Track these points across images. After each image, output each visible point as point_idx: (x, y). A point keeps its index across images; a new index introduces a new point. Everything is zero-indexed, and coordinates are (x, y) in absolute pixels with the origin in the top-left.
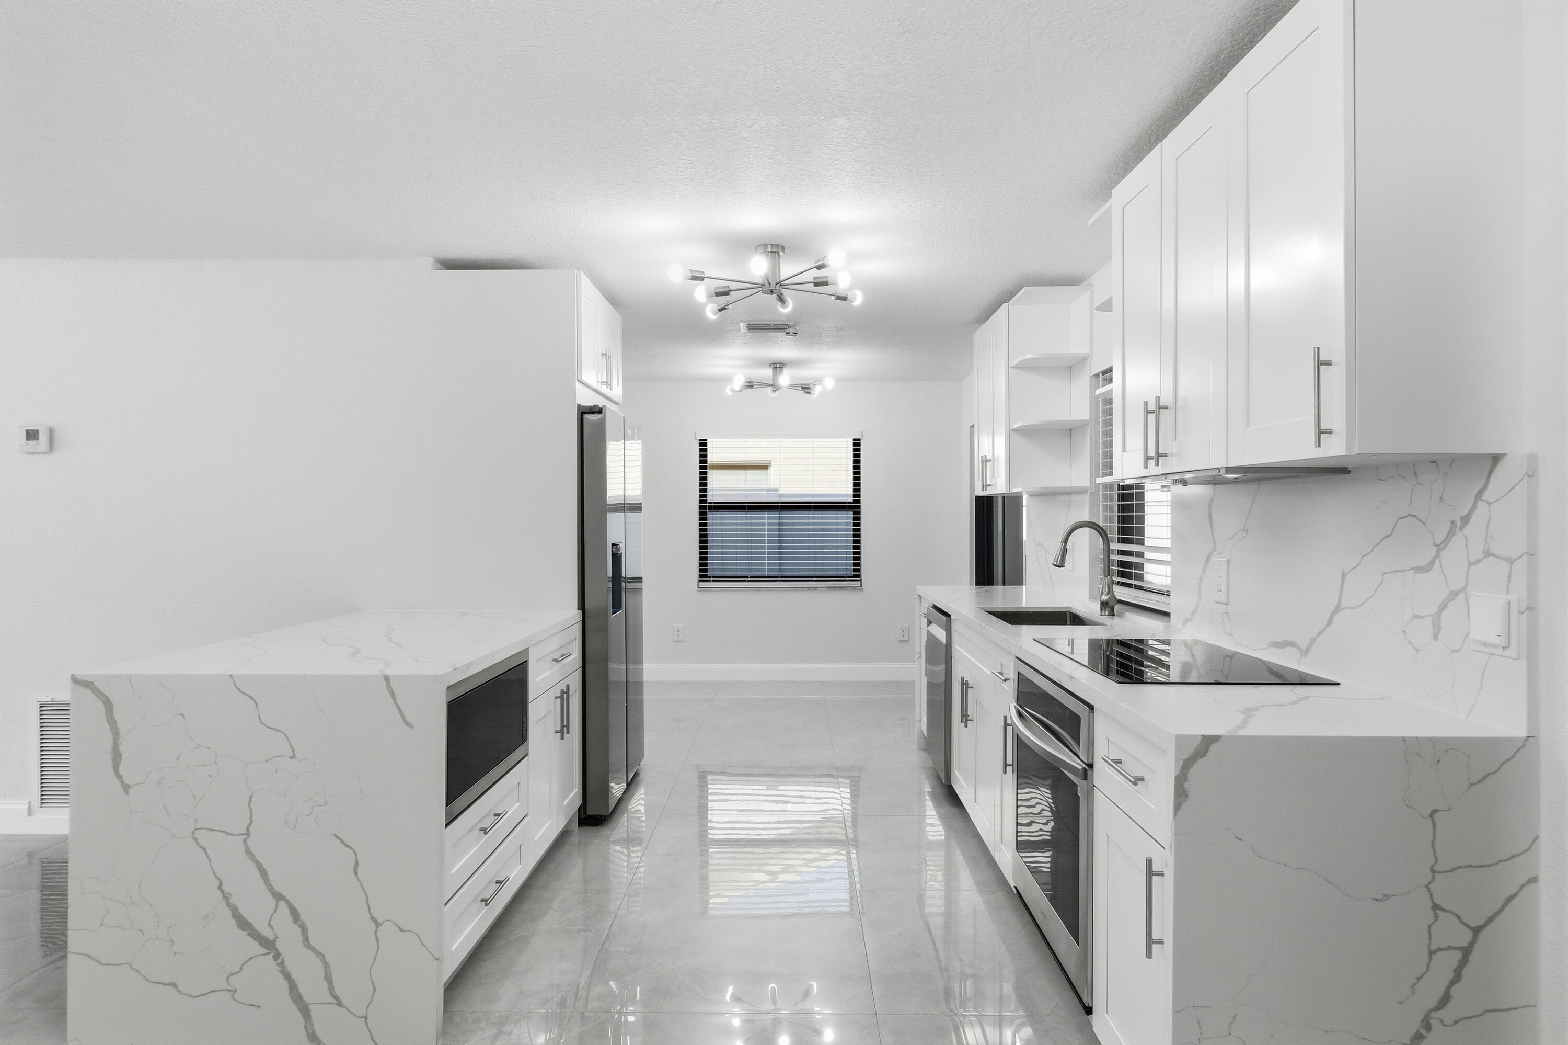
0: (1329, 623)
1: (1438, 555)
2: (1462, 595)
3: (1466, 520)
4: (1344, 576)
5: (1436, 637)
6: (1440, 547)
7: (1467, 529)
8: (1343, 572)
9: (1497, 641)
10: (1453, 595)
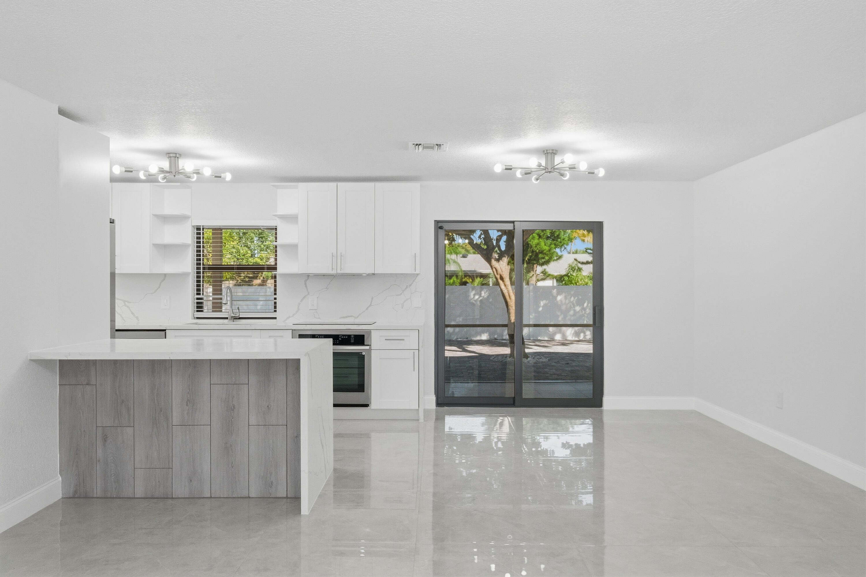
0: (367, 309)
1: (403, 292)
2: (410, 299)
3: (410, 285)
4: (372, 298)
5: (402, 308)
6: (403, 291)
7: (411, 287)
8: (372, 297)
9: (420, 306)
10: (407, 299)
